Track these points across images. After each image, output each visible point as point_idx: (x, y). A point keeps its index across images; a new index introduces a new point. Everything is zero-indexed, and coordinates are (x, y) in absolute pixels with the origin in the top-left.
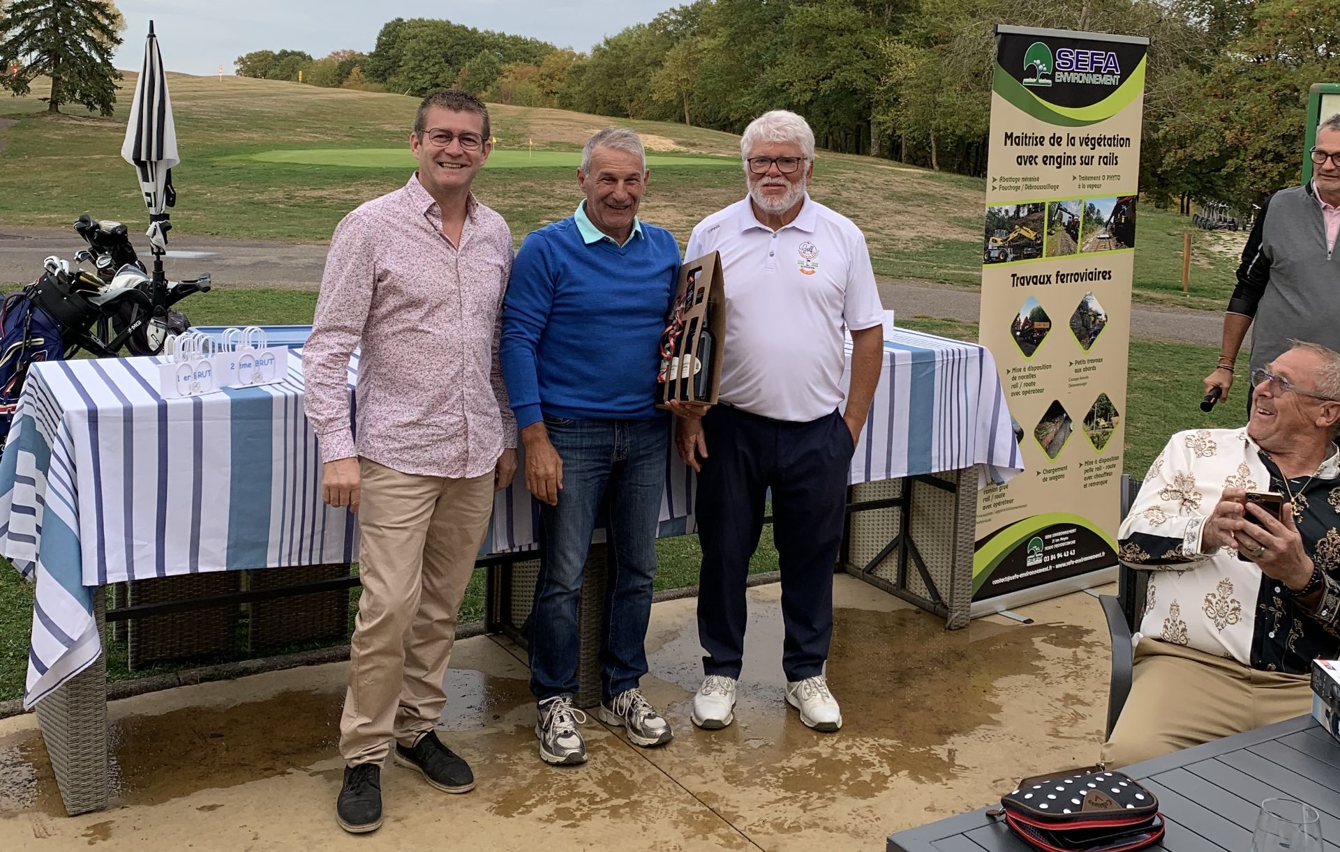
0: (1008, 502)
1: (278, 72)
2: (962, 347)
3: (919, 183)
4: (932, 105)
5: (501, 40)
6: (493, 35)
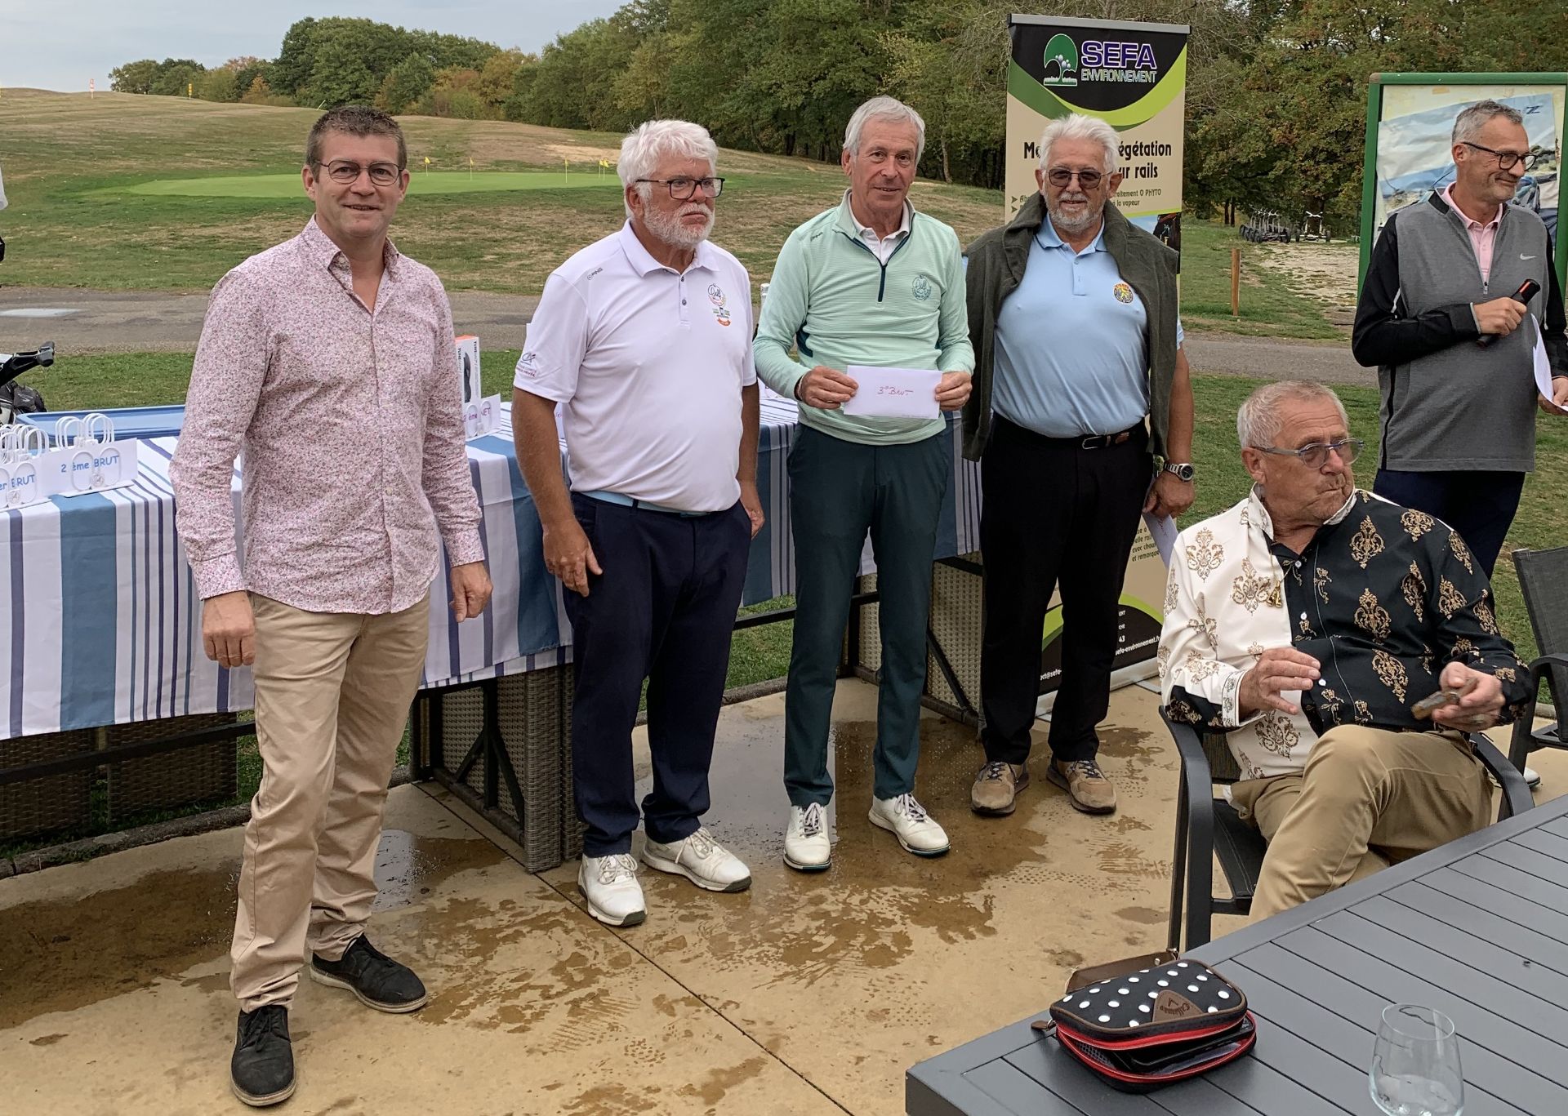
1: (162, 85)
5: (433, 41)
6: (424, 35)
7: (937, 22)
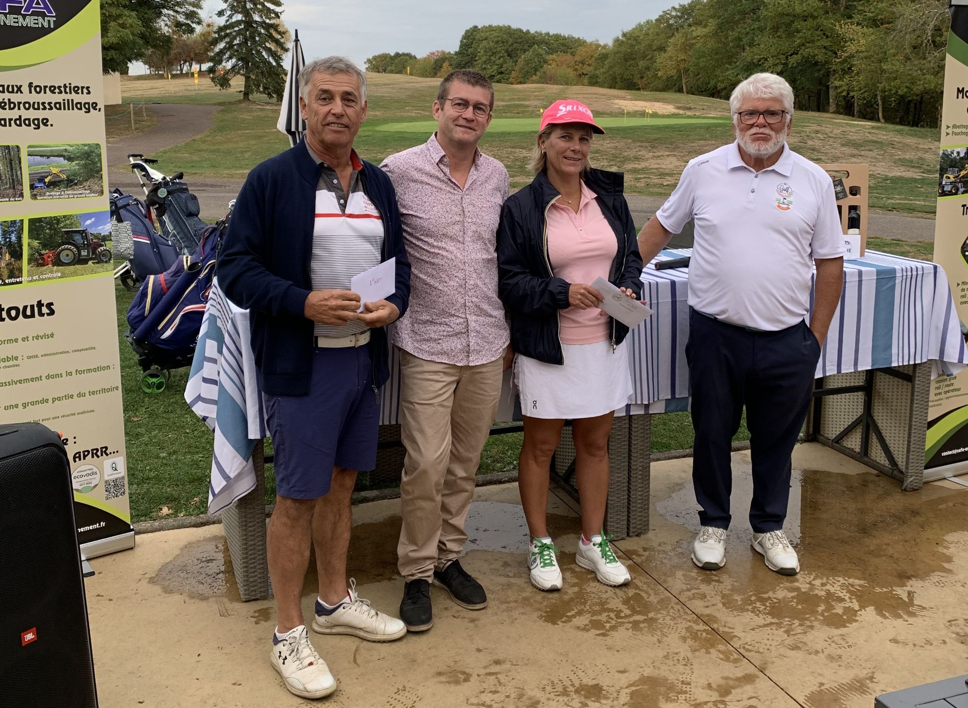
0: (955, 390)
1: (394, 68)
2: (919, 265)
3: (870, 133)
4: (879, 72)
5: (547, 37)
6: (541, 34)
7: (877, 15)
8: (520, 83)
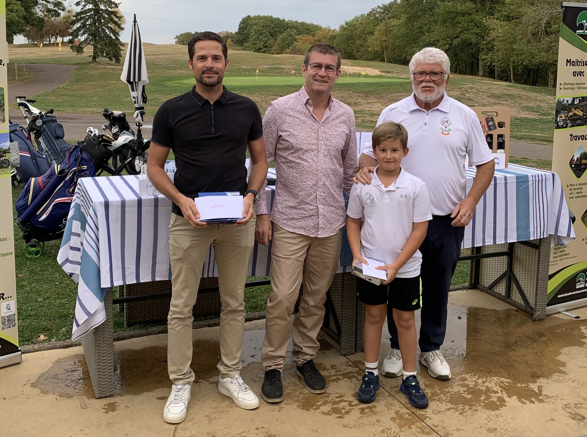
0: (566, 254)
2: (543, 173)
3: (505, 89)
4: (511, 50)
5: (296, 24)
6: (292, 22)
7: (510, 13)
8: (279, 53)
